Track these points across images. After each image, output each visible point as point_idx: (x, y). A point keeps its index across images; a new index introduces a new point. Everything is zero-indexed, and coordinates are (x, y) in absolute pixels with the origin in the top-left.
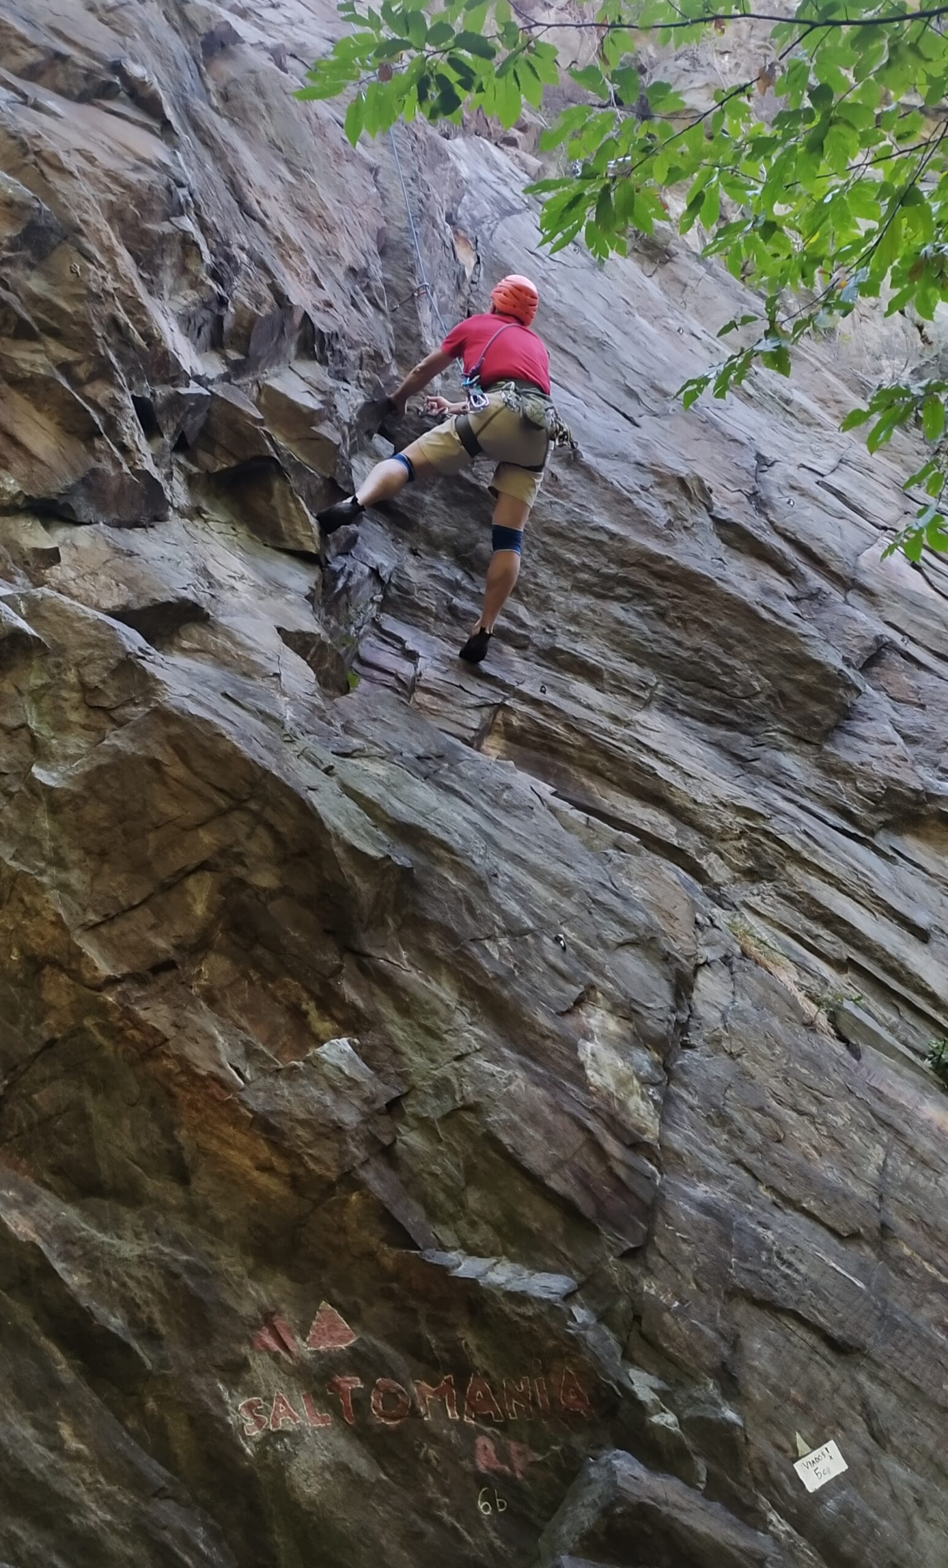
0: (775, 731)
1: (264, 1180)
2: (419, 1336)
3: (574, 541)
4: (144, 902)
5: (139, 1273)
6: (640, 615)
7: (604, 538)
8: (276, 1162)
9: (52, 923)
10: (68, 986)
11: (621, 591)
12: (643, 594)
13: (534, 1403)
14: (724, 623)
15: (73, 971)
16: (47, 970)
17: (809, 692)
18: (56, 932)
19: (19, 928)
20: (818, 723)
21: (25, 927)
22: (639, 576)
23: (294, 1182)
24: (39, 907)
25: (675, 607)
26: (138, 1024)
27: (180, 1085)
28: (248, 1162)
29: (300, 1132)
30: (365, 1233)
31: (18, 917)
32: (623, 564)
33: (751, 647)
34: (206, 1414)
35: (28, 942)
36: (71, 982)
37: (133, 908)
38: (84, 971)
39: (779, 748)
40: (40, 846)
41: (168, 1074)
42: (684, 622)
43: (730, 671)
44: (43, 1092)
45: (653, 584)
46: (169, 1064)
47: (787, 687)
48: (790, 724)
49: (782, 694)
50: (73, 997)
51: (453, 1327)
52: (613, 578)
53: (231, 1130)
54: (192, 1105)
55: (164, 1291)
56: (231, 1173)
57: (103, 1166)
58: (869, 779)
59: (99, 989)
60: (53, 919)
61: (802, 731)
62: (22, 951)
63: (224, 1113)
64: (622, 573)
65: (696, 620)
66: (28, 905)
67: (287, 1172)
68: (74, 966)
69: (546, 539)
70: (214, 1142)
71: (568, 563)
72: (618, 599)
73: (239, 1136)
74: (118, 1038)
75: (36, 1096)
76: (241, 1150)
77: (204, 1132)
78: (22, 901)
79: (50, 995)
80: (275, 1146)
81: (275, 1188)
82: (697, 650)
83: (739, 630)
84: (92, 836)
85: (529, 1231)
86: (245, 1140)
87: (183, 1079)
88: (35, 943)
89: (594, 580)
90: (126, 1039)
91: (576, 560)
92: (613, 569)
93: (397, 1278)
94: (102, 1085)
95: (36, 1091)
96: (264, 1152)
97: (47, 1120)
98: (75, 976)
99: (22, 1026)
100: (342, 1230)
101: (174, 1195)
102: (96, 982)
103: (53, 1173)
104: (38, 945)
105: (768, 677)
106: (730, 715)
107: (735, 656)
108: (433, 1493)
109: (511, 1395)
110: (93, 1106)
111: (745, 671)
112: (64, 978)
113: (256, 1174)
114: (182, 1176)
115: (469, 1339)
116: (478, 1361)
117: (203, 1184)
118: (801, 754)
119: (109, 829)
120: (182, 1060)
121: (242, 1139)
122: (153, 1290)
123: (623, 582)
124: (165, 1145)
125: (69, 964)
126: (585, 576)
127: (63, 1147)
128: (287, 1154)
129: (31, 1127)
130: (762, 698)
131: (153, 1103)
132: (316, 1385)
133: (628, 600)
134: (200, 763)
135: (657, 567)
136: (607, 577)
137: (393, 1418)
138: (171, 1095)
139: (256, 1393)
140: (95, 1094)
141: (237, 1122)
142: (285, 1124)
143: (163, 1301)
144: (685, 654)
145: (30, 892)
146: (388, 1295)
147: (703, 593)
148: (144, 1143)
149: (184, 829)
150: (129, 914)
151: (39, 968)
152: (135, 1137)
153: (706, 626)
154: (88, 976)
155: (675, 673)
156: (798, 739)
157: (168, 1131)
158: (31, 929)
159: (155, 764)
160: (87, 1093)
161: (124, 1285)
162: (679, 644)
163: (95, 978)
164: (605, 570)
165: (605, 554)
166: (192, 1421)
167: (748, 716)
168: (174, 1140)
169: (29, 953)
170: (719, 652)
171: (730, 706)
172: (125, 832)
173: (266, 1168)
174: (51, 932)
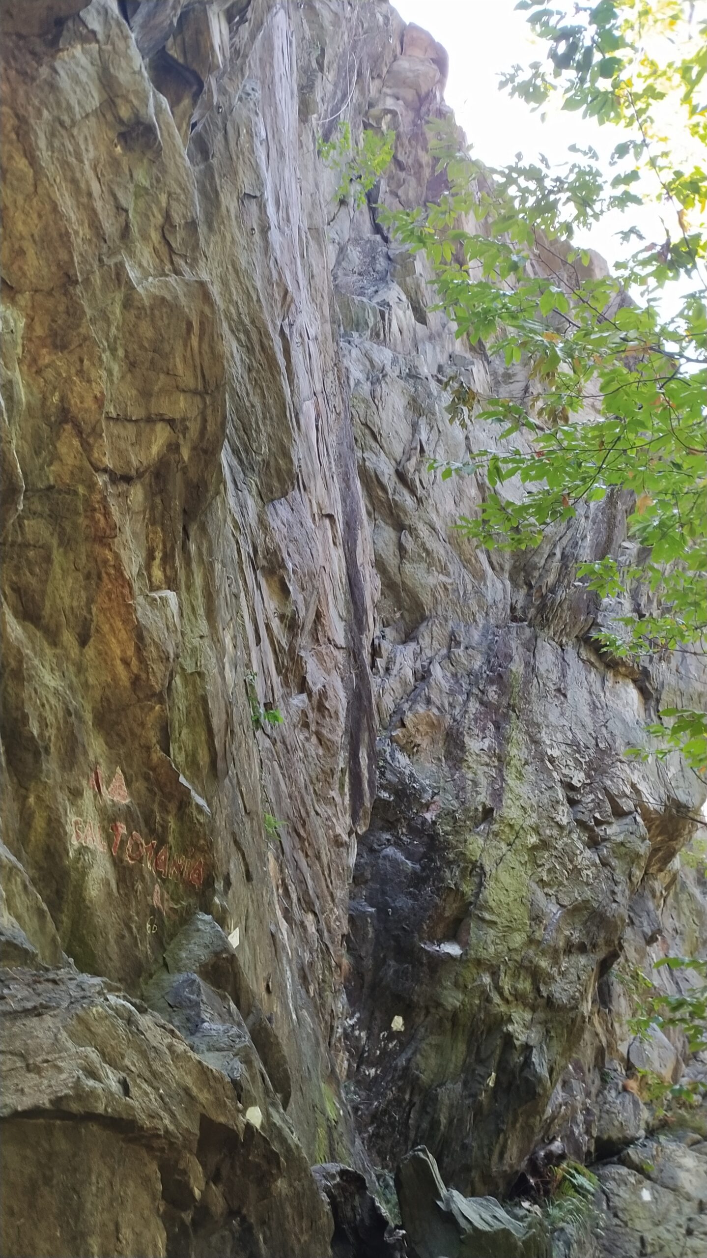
0: (254, 480)
1: (120, 668)
2: (152, 811)
3: (241, 283)
4: (136, 421)
5: (53, 701)
6: (242, 360)
7: (255, 298)
8: (134, 662)
9: (96, 397)
10: (78, 452)
11: (242, 337)
12: (250, 350)
13: (182, 874)
14: (271, 401)
15: (89, 444)
16: (68, 427)
17: (278, 470)
18: (94, 407)
19: (68, 380)
20: (272, 493)
21: (74, 383)
22: (255, 337)
23: (136, 681)
24: (92, 377)
25: (258, 372)
26: (107, 514)
27: (108, 574)
28: (119, 652)
29: (152, 649)
30: (152, 733)
31: (73, 371)
32: (253, 322)
33: (273, 426)
34: (58, 821)
35: (70, 396)
36: (80, 449)
37: (130, 421)
38: (95, 450)
39: (250, 492)
40: (109, 326)
41: (105, 562)
42: (256, 383)
43: (258, 431)
44: (32, 522)
45: (257, 348)
46: (110, 556)
47: (272, 463)
48: (262, 483)
49: (268, 464)
50: (77, 463)
51: (168, 812)
52: (244, 325)
53: (119, 624)
54: (109, 593)
55: (61, 721)
56: (106, 654)
57: (48, 604)
58: (272, 539)
59: (97, 470)
60: (99, 395)
61: (263, 491)
62: (62, 399)
63: (123, 610)
64: (249, 327)
65: (261, 388)
66: (85, 368)
67: (136, 672)
68: (91, 440)
69: (230, 267)
70: (107, 626)
71: (231, 294)
72: (239, 340)
73: (123, 632)
74: (89, 514)
75: (26, 522)
76: (119, 641)
77: (105, 615)
78: (82, 361)
79: (63, 450)
80: (139, 650)
81: (123, 678)
82: (253, 406)
83: (274, 411)
84: (135, 347)
85: (198, 765)
86: (125, 637)
87: (113, 572)
88: (74, 400)
89: (235, 318)
90: (92, 518)
91: (235, 297)
92: (247, 321)
93: (154, 769)
94: (66, 542)
95: (28, 518)
96: (131, 652)
97: (26, 545)
98: (87, 447)
99: (41, 461)
100: (142, 725)
101: (74, 651)
102: (99, 464)
103: (13, 589)
104: (76, 403)
105: (269, 449)
106: (243, 455)
107: (264, 424)
108: (132, 913)
109: (175, 864)
110: (57, 555)
111: (263, 438)
112: (76, 442)
113: (118, 662)
114: (83, 641)
115: (172, 824)
116: (170, 839)
117: (90, 652)
118: (256, 502)
119: (146, 350)
120: (117, 557)
121: (123, 635)
122: (56, 718)
123: (247, 333)
124: (85, 613)
125: (88, 436)
126: (233, 311)
127: (28, 574)
128: (142, 660)
129: (13, 544)
130: (259, 458)
131: (88, 577)
132: (106, 823)
133: (242, 346)
134: (205, 347)
135: (265, 340)
136: (241, 322)
137: (132, 859)
138: (100, 577)
139: (81, 815)
140: (59, 546)
141: (125, 622)
142: (148, 641)
143: (58, 729)
144: (247, 404)
145: (90, 359)
146: (147, 778)
147: (273, 375)
148: (75, 604)
149: (177, 387)
150: (126, 423)
151: (65, 421)
152: (71, 595)
153: (264, 396)
154: (96, 455)
155: (237, 409)
156: (260, 494)
157: (90, 601)
158: (77, 389)
159: (189, 325)
160: (55, 542)
161: (43, 705)
162: (248, 394)
163: (101, 461)
164: (243, 316)
165: (249, 307)
166: (49, 821)
167: (250, 463)
168: (90, 612)
169: (66, 406)
170: (260, 416)
171: (247, 451)
172: (152, 362)
173: (126, 663)
174: (89, 403)
